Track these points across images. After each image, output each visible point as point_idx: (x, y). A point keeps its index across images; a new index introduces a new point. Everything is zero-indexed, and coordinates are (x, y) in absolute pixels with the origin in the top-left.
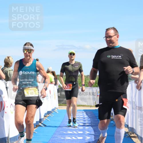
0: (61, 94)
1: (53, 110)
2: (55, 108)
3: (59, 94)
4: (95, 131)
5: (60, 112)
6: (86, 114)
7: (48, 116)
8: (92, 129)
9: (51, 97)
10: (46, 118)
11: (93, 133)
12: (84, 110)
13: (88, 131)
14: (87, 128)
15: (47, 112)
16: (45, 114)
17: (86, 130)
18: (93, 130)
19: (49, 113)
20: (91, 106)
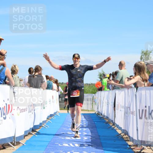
0: (62, 100)
1: (55, 113)
2: (57, 111)
3: (60, 99)
4: (91, 132)
5: (62, 115)
6: (84, 117)
7: (50, 118)
8: (89, 130)
9: (54, 102)
10: (49, 120)
11: (90, 134)
12: (82, 114)
13: (86, 133)
14: (85, 129)
15: (49, 115)
16: (48, 116)
17: (84, 131)
18: (90, 132)
19: (51, 116)
20: (89, 111)
